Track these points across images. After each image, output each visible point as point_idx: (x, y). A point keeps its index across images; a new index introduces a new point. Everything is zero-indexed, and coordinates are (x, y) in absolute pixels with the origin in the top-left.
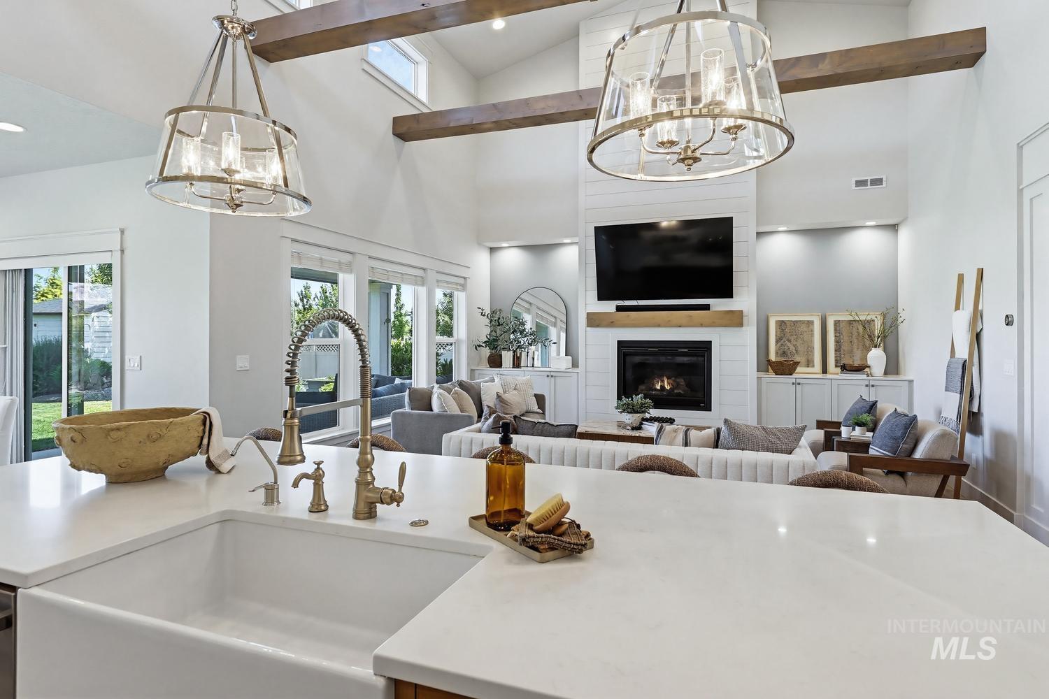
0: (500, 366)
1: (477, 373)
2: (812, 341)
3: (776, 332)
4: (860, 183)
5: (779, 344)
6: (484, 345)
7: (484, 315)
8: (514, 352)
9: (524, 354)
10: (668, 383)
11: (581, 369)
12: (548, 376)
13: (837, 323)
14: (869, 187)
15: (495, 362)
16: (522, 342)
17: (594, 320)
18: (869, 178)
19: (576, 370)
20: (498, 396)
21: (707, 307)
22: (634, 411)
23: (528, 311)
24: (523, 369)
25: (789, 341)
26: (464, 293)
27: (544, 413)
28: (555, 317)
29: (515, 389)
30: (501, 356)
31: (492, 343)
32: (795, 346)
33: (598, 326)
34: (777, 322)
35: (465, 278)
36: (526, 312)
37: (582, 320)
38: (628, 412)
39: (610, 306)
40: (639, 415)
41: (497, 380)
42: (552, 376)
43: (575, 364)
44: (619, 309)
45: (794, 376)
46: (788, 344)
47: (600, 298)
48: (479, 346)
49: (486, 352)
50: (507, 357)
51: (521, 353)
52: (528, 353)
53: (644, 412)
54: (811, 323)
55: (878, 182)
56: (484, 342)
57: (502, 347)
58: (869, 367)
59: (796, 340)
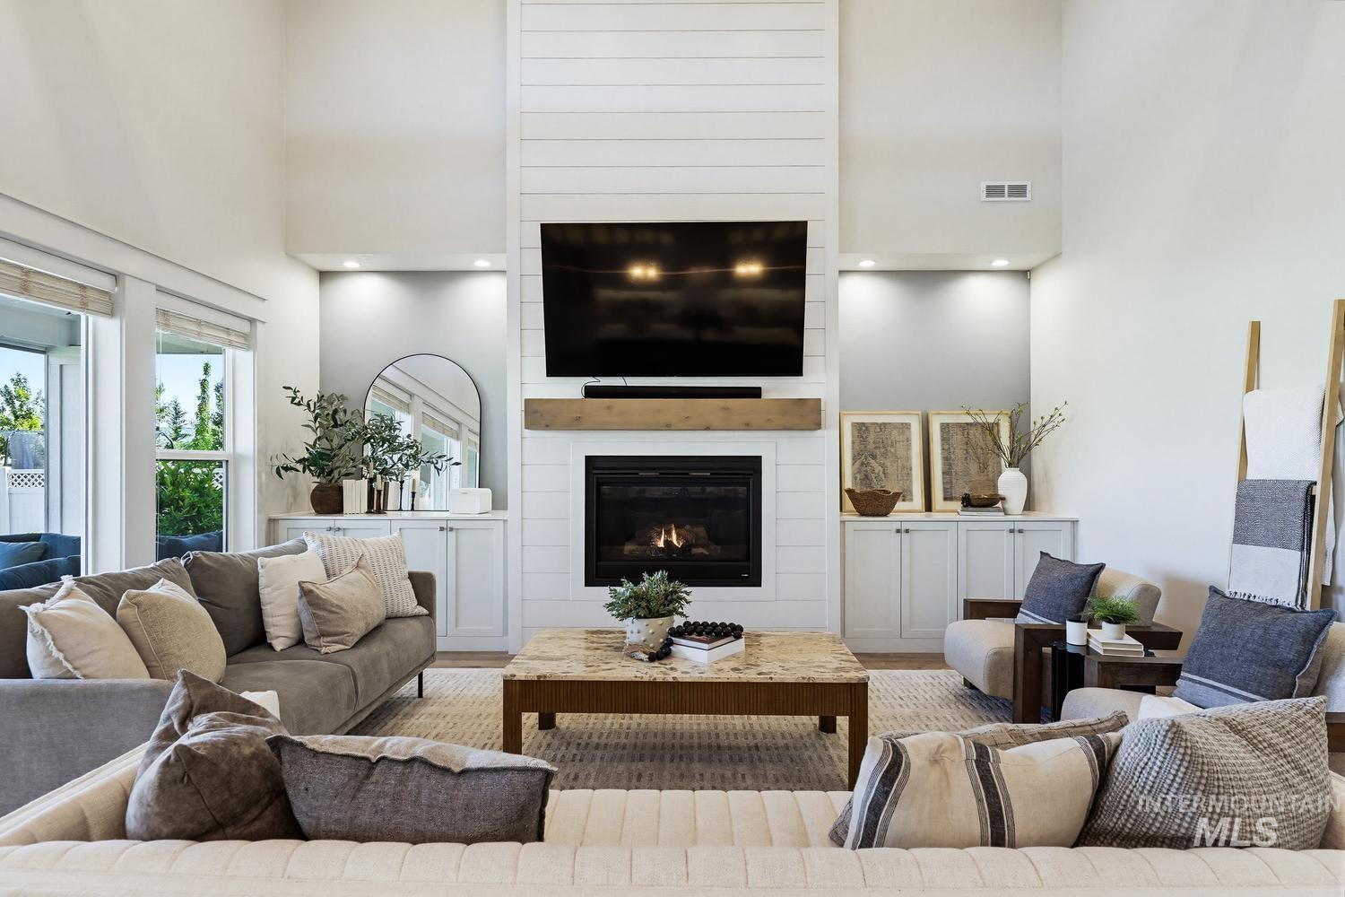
0: (339, 509)
1: (282, 526)
2: (908, 458)
3: (853, 443)
4: (994, 191)
5: (858, 463)
6: (300, 467)
7: (299, 404)
8: (372, 480)
9: (393, 486)
10: (678, 535)
11: (511, 514)
12: (442, 529)
13: (945, 428)
14: (1006, 198)
15: (327, 501)
16: (390, 462)
17: (539, 415)
18: (1006, 184)
19: (500, 514)
20: (306, 593)
21: (755, 393)
22: (652, 614)
23: (407, 408)
24: (390, 515)
25: (874, 457)
26: (251, 353)
27: (431, 615)
28: (459, 424)
29: (358, 567)
30: (340, 489)
31: (318, 462)
32: (882, 466)
33: (547, 427)
34: (854, 425)
35: (252, 321)
36: (401, 409)
37: (515, 414)
38: (638, 617)
39: (571, 388)
40: (660, 621)
41: (311, 546)
42: (451, 529)
43: (499, 503)
44: (591, 392)
45: (893, 516)
46: (872, 461)
47: (552, 371)
48: (287, 469)
49: (309, 481)
50: (354, 492)
51: (386, 485)
52: (402, 482)
53: (670, 614)
54: (906, 426)
55: (1019, 191)
56: (300, 461)
57: (344, 471)
58: (1003, 499)
59: (884, 455)
